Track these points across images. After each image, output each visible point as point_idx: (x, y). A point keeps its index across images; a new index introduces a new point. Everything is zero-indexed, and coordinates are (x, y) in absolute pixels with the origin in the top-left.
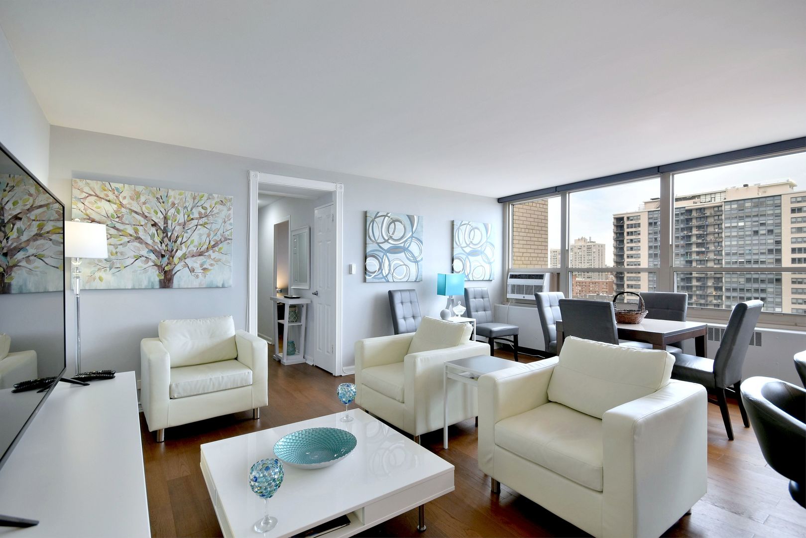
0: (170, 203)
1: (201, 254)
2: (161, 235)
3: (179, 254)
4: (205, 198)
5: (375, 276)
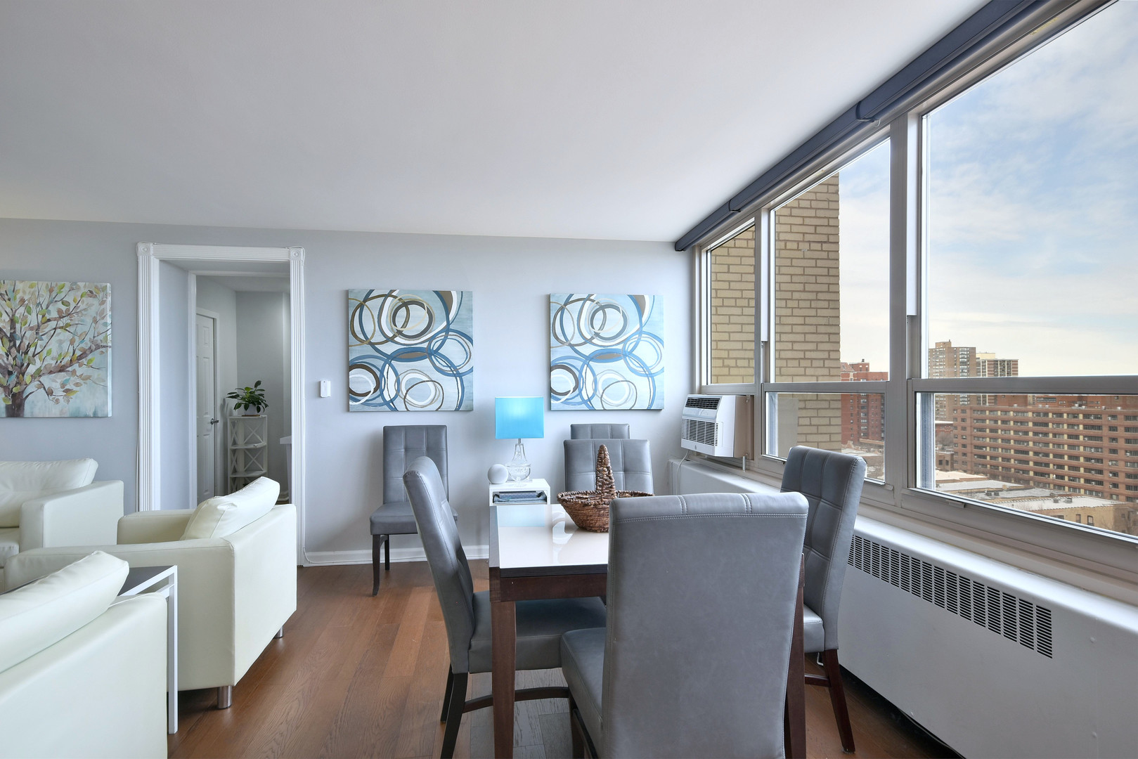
0: (18, 300)
1: (62, 369)
2: (8, 344)
3: (32, 369)
4: (66, 289)
5: (367, 400)
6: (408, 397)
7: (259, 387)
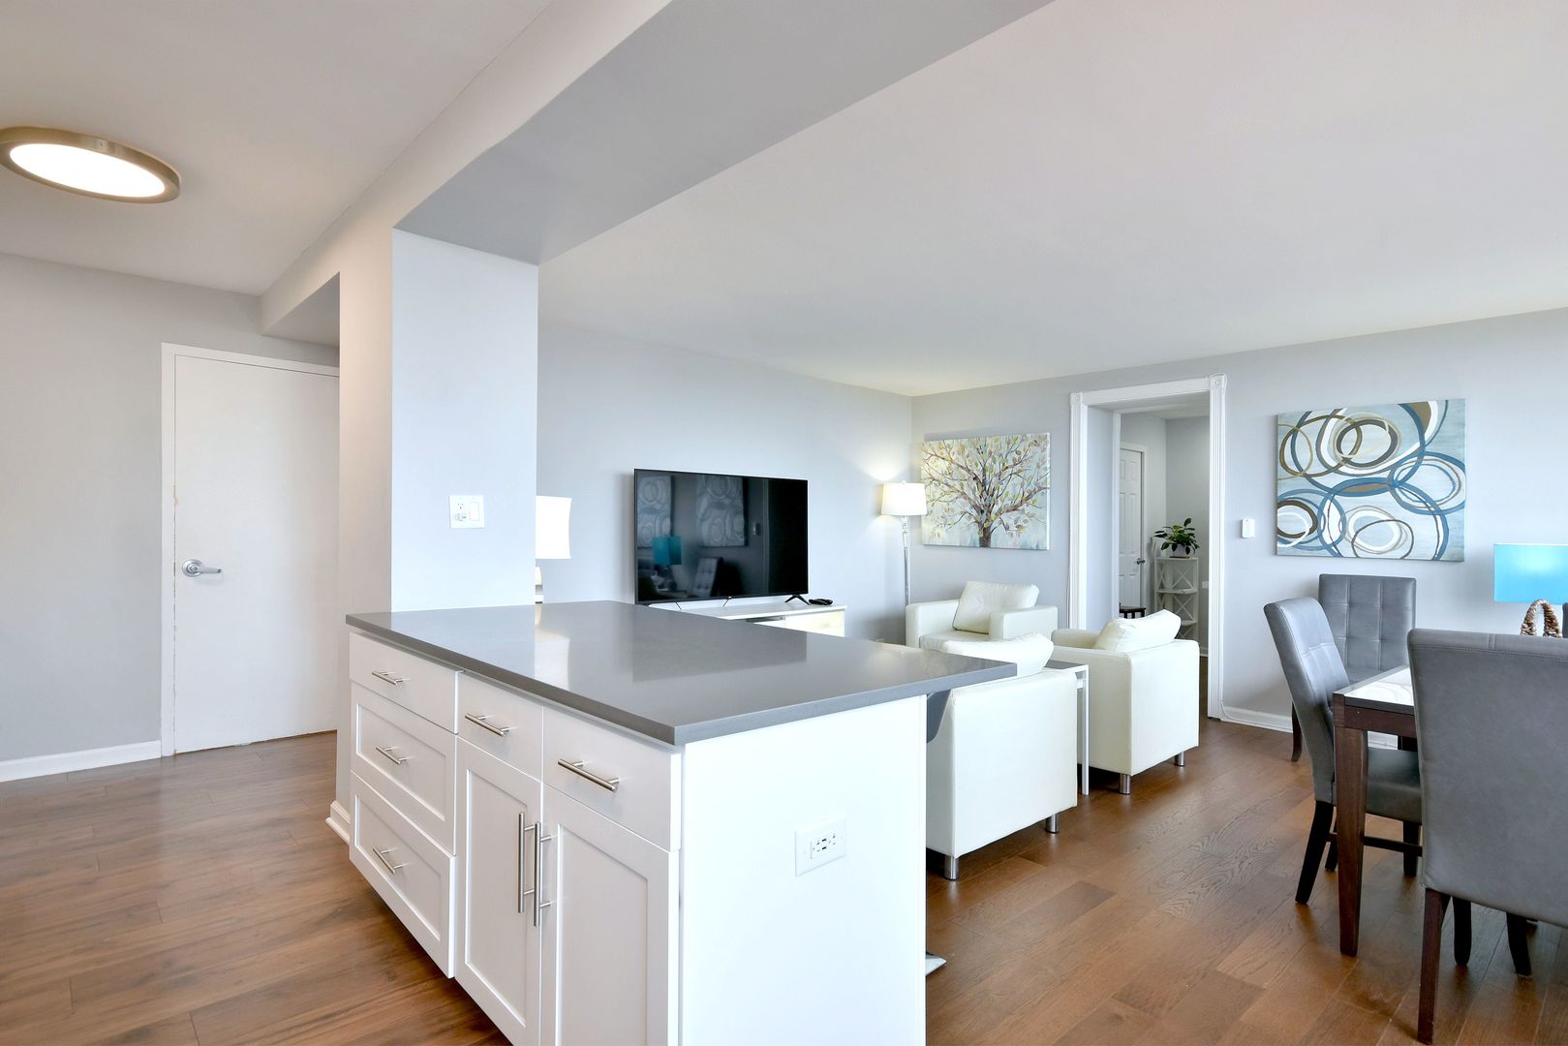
0: (988, 453)
1: (1015, 509)
2: (981, 489)
3: (995, 509)
4: (1019, 440)
5: (1300, 543)
6: (1357, 539)
7: (1188, 526)
